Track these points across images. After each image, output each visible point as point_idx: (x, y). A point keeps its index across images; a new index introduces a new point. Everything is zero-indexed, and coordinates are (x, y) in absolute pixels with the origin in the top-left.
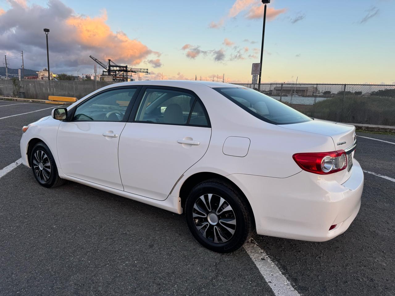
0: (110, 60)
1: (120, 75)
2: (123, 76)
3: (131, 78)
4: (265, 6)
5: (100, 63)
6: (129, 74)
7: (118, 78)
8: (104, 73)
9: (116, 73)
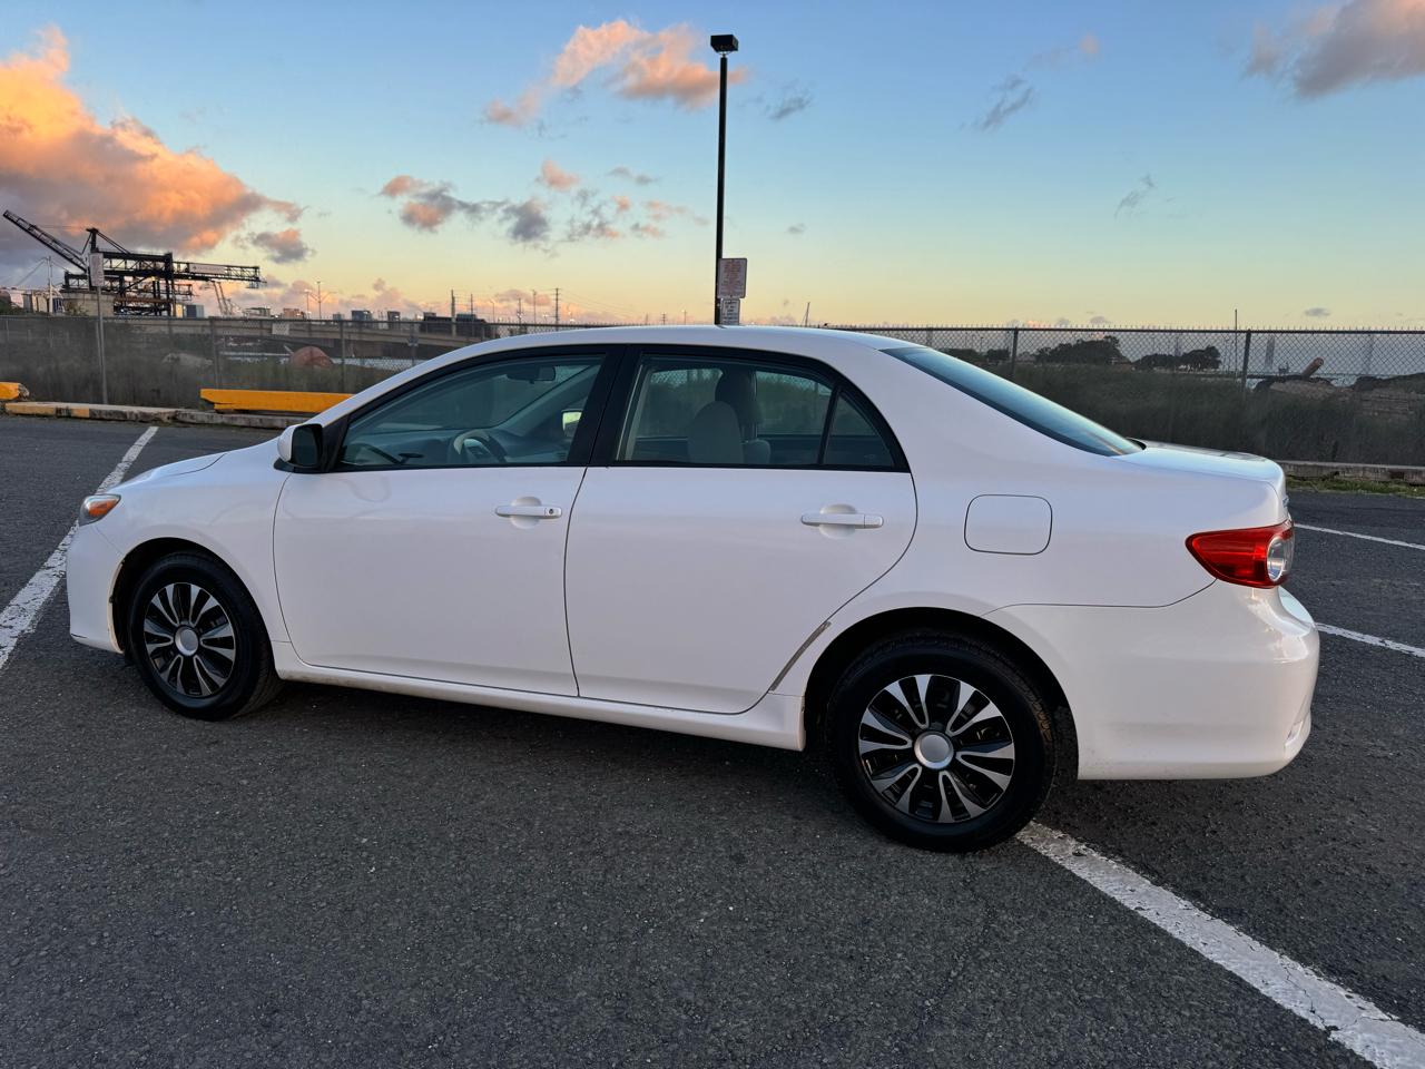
0: (94, 232)
1: (142, 291)
2: (156, 292)
3: (188, 302)
4: (724, 62)
5: (51, 244)
6: (181, 285)
7: (130, 302)
8: (71, 281)
9: (122, 281)
